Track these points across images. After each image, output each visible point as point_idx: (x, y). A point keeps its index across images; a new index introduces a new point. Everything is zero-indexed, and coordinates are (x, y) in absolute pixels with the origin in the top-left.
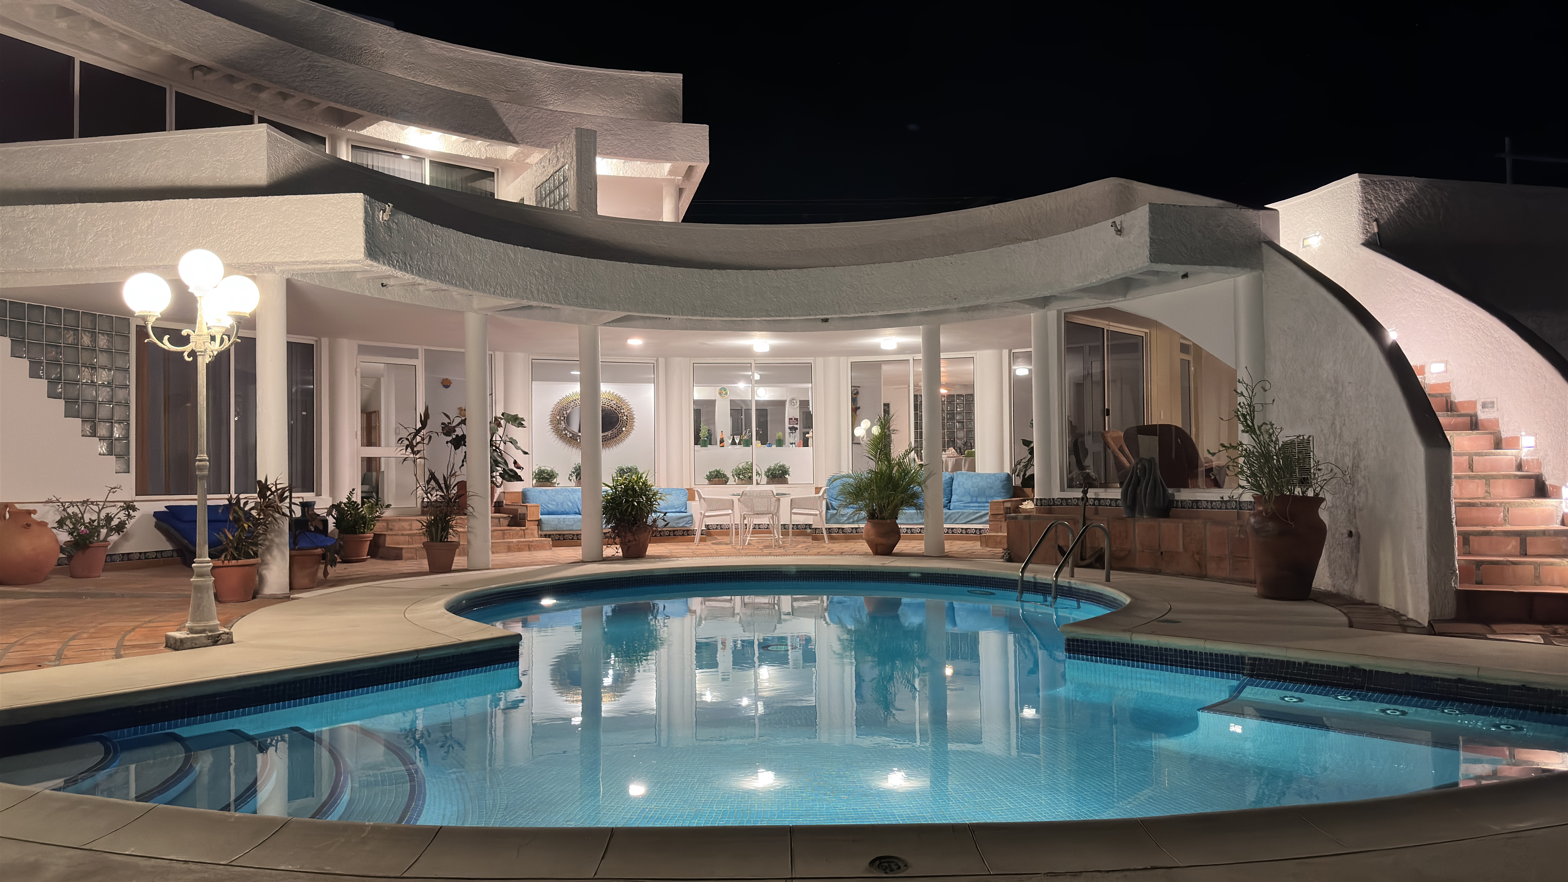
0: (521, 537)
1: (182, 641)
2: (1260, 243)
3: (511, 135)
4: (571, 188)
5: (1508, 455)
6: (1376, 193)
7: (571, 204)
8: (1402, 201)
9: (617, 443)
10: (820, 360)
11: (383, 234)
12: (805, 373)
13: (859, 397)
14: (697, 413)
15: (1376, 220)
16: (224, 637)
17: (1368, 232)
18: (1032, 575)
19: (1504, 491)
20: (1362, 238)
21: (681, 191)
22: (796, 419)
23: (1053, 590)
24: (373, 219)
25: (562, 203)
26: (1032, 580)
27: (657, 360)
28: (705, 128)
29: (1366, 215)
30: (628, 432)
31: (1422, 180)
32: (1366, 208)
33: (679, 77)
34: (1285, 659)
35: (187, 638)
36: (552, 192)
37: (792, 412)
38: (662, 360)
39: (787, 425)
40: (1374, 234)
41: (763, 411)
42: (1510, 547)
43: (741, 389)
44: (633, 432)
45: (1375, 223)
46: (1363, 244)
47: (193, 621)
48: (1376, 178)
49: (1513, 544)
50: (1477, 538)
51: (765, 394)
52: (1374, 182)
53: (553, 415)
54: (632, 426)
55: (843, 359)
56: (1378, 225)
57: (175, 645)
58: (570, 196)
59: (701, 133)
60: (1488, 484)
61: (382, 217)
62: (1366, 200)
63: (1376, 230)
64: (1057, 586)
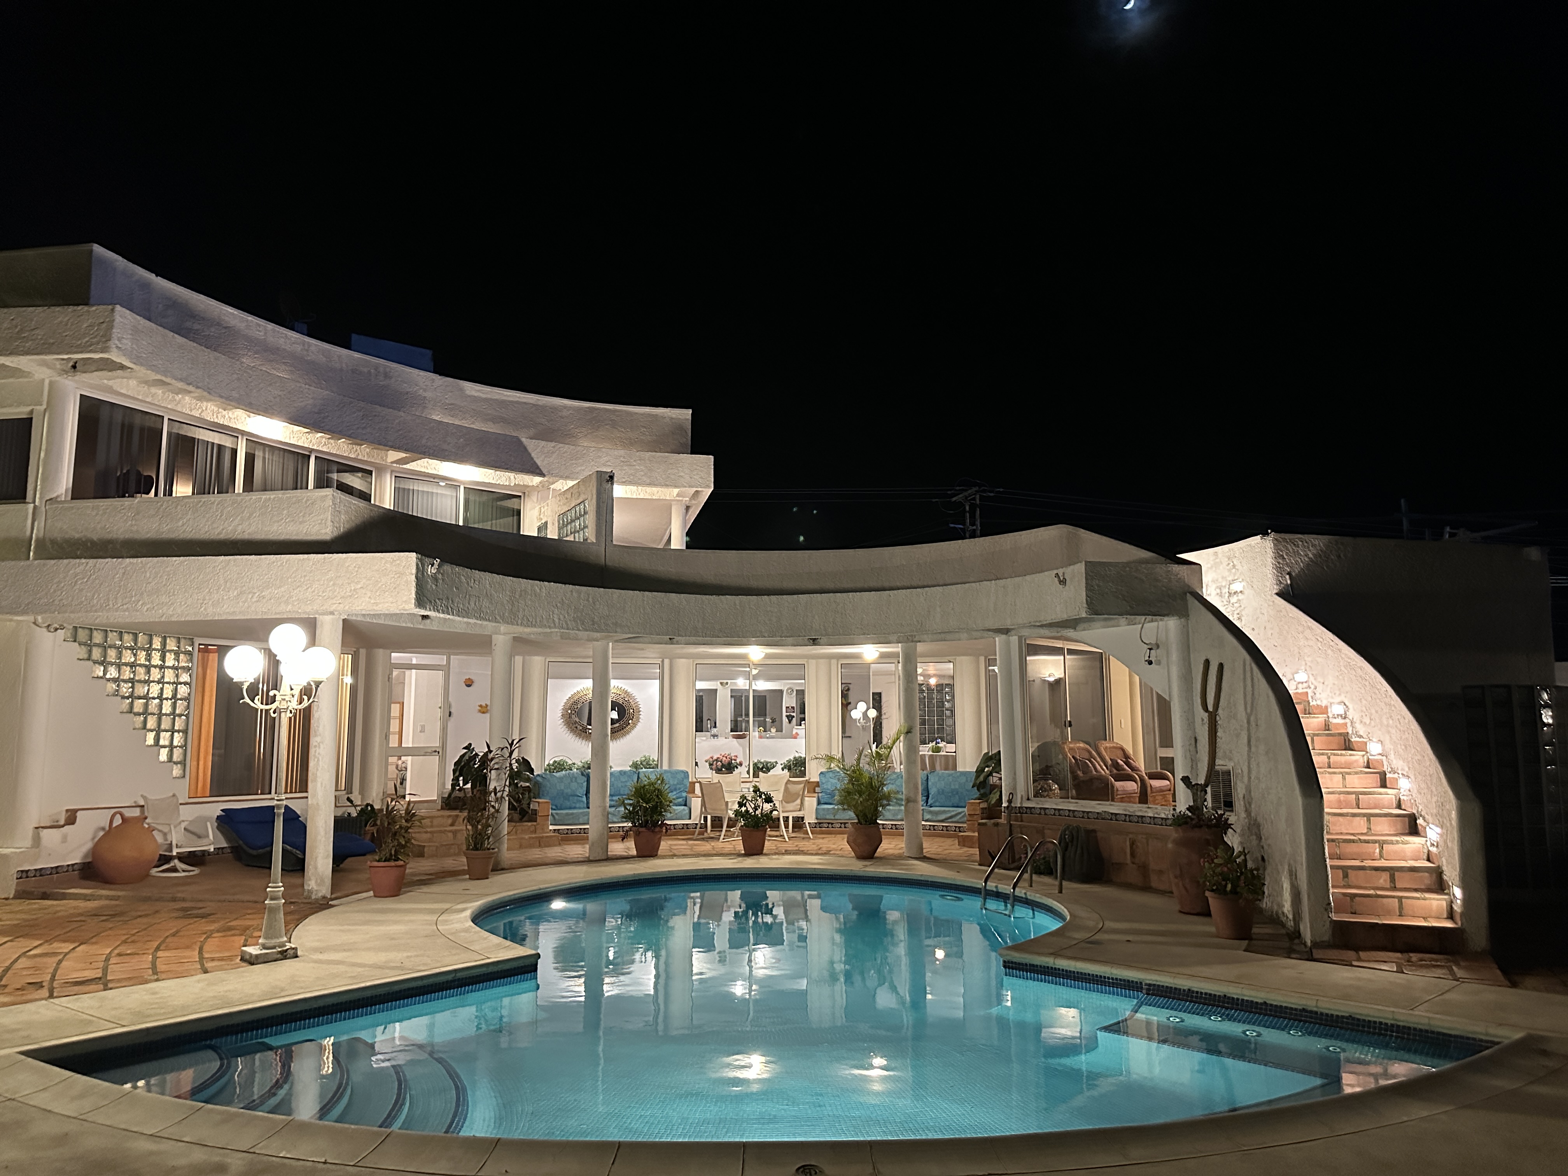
0: (532, 832)
1: (257, 956)
2: (1186, 594)
3: (538, 467)
4: (590, 520)
5: (1389, 795)
6: (1287, 549)
7: (590, 534)
8: (1311, 555)
9: (624, 735)
10: (813, 662)
11: (431, 585)
12: (798, 671)
13: (851, 693)
14: (699, 700)
15: (1289, 574)
16: (291, 952)
17: (1281, 583)
18: (994, 884)
19: (1383, 827)
20: (1276, 589)
21: (688, 508)
22: (793, 708)
23: (1011, 898)
24: (423, 574)
25: (581, 532)
26: (995, 889)
27: (663, 661)
28: (712, 457)
29: (1279, 569)
30: (635, 725)
31: (1325, 538)
32: (1279, 563)
33: (690, 411)
34: (1174, 986)
35: (261, 954)
36: (572, 521)
37: (789, 701)
38: (667, 661)
39: (784, 714)
40: (1287, 585)
41: (761, 700)
42: (1381, 881)
43: (741, 683)
44: (639, 724)
45: (1287, 577)
46: (1277, 594)
47: (265, 938)
48: (1288, 536)
49: (1383, 879)
50: (1355, 872)
51: (762, 685)
52: (1285, 540)
53: (565, 709)
54: (638, 719)
55: (834, 661)
56: (1290, 579)
57: (252, 961)
58: (590, 527)
59: (707, 461)
60: (1369, 821)
61: (431, 570)
62: (1278, 556)
63: (1289, 582)
64: (1014, 896)
